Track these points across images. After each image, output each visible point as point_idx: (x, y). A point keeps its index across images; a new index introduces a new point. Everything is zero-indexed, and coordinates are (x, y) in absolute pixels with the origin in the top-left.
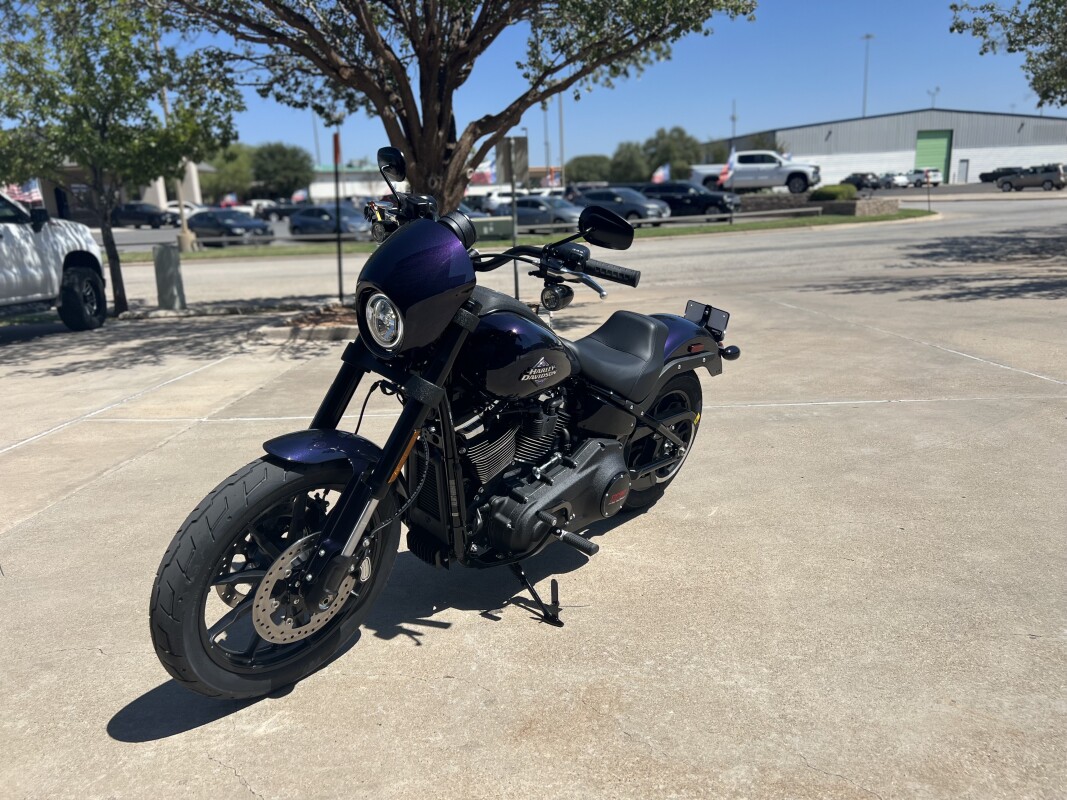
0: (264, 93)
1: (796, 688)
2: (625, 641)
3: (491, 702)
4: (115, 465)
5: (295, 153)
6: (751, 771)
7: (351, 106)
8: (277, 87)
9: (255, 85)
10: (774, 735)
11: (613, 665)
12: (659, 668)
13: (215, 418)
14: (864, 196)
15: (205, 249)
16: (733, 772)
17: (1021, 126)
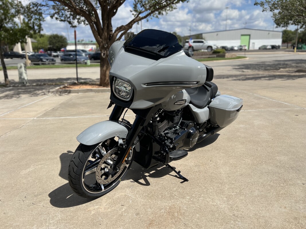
0: (52, 17)
3: (137, 214)
4: (5, 134)
5: (62, 37)
7: (79, 22)
12: (192, 199)
13: (39, 118)
14: (227, 52)
15: (34, 66)
17: (269, 34)
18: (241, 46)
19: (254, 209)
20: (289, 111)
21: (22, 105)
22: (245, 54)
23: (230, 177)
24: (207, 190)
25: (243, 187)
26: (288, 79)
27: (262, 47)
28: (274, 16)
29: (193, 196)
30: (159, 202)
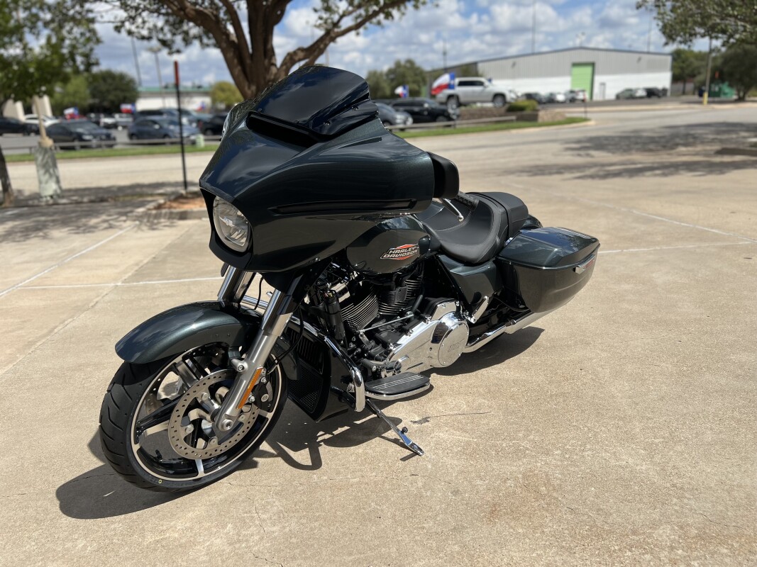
0: (117, 29)
1: (671, 464)
2: (532, 437)
3: (456, 492)
4: (60, 323)
5: (122, 77)
6: (673, 529)
8: (127, 25)
9: (113, 22)
10: (675, 500)
11: (532, 457)
12: (567, 456)
13: (128, 282)
14: (543, 108)
15: (62, 152)
16: (661, 532)
17: (639, 59)
18: (572, 92)
19: (713, 471)
20: (726, 248)
21: (72, 251)
22: (586, 112)
23: (637, 404)
24: (595, 435)
25: (674, 425)
26: (710, 172)
27: (623, 92)
28: (660, 17)
29: (568, 449)
30: (495, 465)
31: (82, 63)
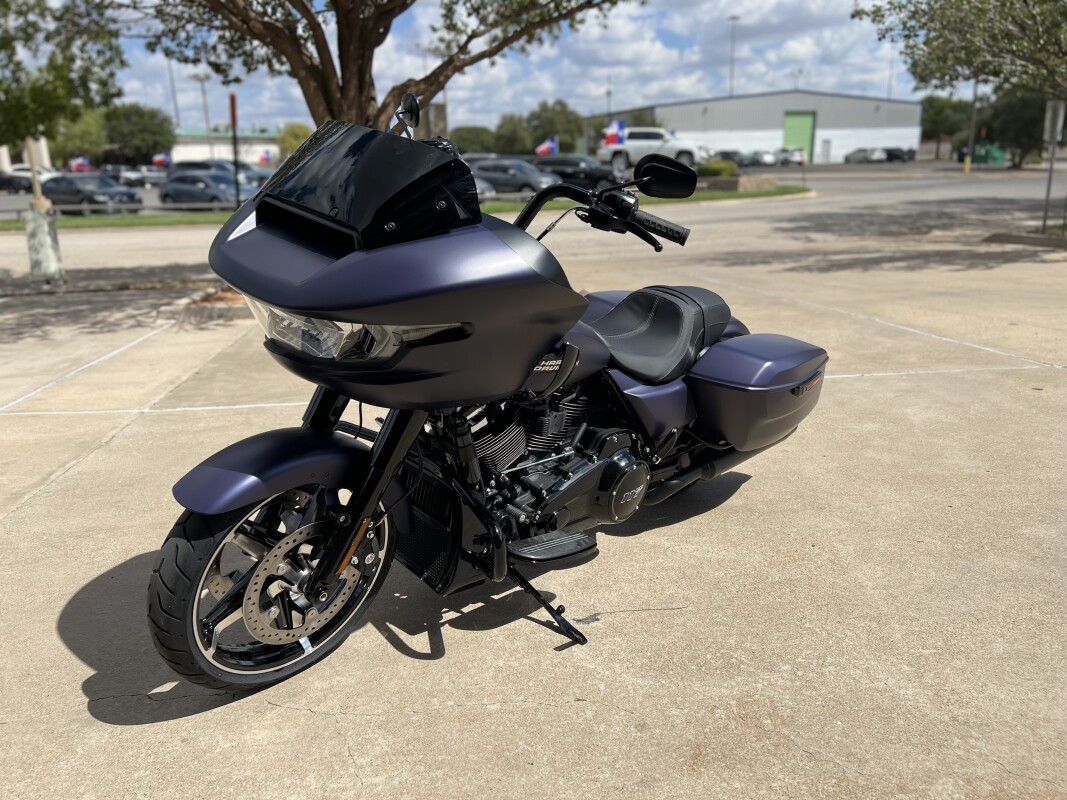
0: (151, 47)
1: (948, 687)
2: (748, 645)
3: (642, 727)
4: (60, 467)
5: (153, 114)
6: (956, 784)
7: (250, 64)
8: (166, 42)
9: (145, 37)
10: (957, 741)
11: (750, 674)
12: (799, 673)
13: (159, 408)
14: (746, 173)
15: (64, 218)
16: (940, 788)
17: (878, 109)
18: (784, 151)
19: (1009, 698)
20: (1006, 374)
21: (77, 361)
22: (804, 180)
23: (895, 597)
24: (838, 643)
25: (950, 629)
26: (972, 266)
27: (854, 154)
28: (909, 51)
29: (800, 663)
30: (697, 686)
31: (98, 92)
